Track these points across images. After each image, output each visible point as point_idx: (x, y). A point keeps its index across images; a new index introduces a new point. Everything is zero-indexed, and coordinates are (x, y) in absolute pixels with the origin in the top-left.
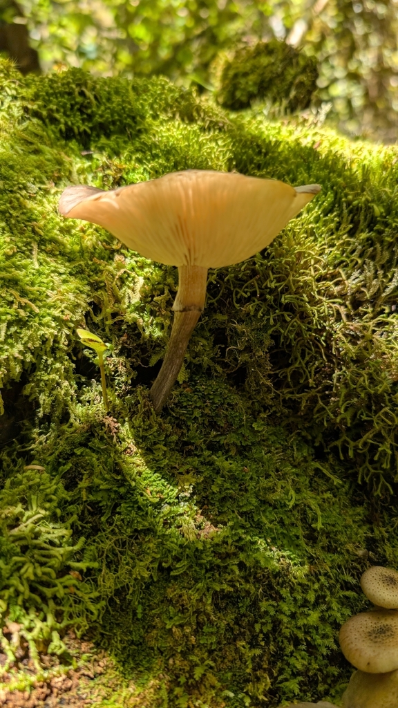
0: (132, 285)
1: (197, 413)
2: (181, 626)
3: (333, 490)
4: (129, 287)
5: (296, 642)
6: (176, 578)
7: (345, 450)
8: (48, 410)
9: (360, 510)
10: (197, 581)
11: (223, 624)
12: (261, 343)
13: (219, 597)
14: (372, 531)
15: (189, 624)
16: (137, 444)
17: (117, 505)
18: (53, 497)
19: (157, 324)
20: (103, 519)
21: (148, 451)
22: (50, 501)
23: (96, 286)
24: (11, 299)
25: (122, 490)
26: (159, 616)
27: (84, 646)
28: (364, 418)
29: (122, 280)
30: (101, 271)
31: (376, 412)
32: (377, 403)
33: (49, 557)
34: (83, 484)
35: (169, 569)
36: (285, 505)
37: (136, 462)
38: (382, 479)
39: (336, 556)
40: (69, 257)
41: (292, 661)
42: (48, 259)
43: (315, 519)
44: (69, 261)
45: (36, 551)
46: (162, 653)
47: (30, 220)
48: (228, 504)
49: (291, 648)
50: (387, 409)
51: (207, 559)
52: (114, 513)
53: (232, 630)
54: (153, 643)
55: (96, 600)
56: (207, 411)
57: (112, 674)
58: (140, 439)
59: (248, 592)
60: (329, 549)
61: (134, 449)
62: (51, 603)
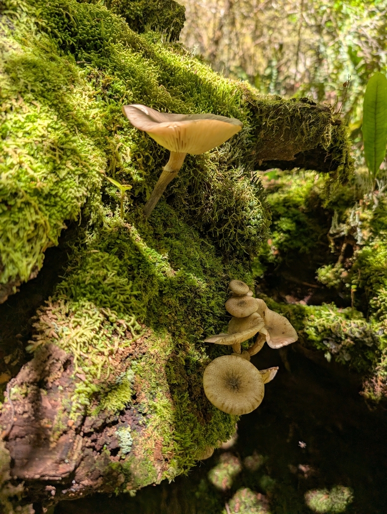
0: (125, 152)
1: (159, 219)
2: (170, 314)
3: (209, 250)
4: (123, 153)
5: (207, 313)
6: (165, 294)
7: (215, 233)
8: (95, 221)
9: (220, 258)
10: (173, 294)
11: (183, 310)
12: (185, 183)
13: (180, 299)
14: (224, 266)
15: (173, 312)
16: (141, 237)
17: (139, 265)
18: (117, 264)
19: (138, 174)
20: (135, 272)
21: (145, 240)
22: (115, 266)
23: (108, 152)
24: (77, 162)
25: (141, 258)
26: (161, 311)
27: (144, 326)
28: (224, 218)
29: (119, 150)
30: (109, 144)
31: (230, 215)
32: (230, 211)
33: (126, 290)
34: (126, 257)
35: (162, 291)
36: (196, 259)
37: (143, 246)
38: (229, 244)
39: (214, 278)
40: (92, 135)
41: (209, 321)
42: (84, 136)
43: (205, 264)
44: (93, 136)
45: (118, 289)
46: (165, 325)
47: (69, 111)
48: (179, 260)
49: (207, 316)
50: (234, 214)
51: (176, 284)
52: (139, 269)
53: (186, 312)
54: (162, 322)
55: (144, 306)
56: (163, 218)
57: (153, 336)
58: (142, 233)
59: (189, 297)
60: (212, 276)
61: (139, 238)
62: (130, 310)
